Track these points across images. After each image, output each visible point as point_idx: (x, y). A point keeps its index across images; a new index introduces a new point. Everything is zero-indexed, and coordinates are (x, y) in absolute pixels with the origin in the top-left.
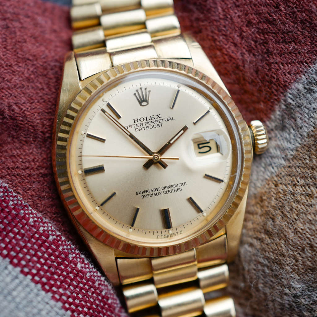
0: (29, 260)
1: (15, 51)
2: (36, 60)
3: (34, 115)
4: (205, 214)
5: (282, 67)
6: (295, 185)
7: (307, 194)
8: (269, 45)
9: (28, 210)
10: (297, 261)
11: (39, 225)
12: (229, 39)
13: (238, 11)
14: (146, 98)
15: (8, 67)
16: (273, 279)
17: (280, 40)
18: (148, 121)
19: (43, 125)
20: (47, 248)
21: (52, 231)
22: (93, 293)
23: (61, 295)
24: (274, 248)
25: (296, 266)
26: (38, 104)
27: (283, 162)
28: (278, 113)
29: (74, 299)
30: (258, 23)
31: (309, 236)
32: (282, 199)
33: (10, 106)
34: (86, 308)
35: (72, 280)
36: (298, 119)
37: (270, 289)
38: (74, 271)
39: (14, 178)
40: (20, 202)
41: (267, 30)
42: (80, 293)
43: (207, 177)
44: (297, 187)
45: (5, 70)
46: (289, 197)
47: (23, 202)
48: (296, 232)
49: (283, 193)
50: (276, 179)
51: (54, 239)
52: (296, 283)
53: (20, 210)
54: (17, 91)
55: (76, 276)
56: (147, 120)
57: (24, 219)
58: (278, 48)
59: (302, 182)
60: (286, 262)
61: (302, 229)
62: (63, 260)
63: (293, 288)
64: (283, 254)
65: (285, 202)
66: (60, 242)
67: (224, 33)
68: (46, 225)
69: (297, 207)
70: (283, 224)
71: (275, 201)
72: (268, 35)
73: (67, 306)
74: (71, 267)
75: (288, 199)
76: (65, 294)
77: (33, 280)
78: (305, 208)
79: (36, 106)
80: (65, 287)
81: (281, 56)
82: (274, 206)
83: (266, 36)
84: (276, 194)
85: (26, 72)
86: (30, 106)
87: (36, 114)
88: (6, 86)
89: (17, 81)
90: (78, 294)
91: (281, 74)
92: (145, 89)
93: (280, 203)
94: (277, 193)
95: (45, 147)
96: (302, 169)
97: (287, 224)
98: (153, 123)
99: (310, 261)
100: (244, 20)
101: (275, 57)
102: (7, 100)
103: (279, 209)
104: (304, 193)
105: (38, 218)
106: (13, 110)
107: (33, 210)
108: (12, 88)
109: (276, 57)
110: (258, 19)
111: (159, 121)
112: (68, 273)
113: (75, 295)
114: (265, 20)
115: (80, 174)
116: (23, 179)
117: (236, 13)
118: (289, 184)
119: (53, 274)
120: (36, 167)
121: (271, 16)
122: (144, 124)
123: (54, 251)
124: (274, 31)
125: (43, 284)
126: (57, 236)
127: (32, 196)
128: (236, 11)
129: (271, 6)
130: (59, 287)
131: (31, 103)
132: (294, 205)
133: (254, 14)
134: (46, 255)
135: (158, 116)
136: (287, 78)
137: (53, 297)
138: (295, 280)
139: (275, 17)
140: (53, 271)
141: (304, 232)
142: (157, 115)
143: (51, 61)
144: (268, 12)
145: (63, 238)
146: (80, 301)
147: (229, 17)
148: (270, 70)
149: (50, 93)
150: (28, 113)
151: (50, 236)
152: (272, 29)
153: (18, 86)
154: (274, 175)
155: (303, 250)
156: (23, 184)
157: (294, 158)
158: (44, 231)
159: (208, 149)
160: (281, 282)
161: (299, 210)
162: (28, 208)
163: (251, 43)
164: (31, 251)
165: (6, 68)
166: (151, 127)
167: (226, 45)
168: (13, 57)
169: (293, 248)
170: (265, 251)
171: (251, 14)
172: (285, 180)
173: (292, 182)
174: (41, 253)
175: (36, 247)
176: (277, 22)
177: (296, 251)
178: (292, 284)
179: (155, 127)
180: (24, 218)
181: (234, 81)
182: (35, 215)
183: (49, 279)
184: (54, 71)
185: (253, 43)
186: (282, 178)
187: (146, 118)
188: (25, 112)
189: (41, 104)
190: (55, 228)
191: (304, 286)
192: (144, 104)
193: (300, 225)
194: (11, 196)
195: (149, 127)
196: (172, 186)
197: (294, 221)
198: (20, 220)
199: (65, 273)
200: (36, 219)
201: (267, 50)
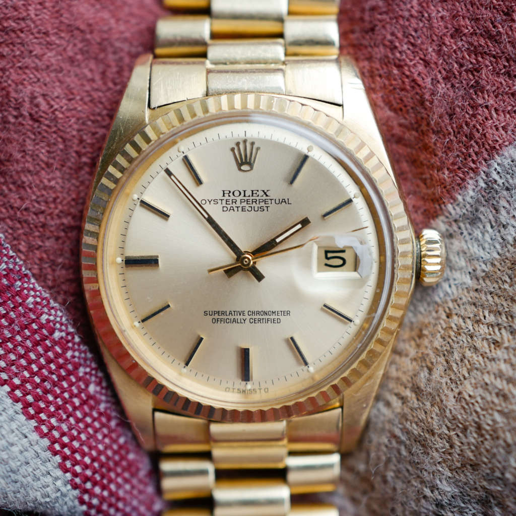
0: (13, 363)
1: (57, 12)
2: (91, 32)
3: (70, 121)
5: (495, 115)
6: (478, 322)
7: (494, 340)
8: (481, 74)
9: (29, 282)
10: (452, 446)
11: (41, 309)
12: (417, 52)
15: (41, 35)
16: (410, 468)
17: (501, 70)
19: (81, 141)
20: (47, 350)
21: (62, 324)
22: (105, 436)
23: (52, 428)
24: (420, 418)
25: (450, 454)
26: (80, 103)
30: (472, 34)
31: (478, 410)
32: (453, 340)
34: (90, 458)
35: (75, 408)
38: (83, 395)
39: (18, 225)
40: (17, 268)
41: (483, 49)
42: (83, 432)
44: (481, 325)
45: (36, 38)
46: (463, 338)
47: (23, 269)
48: (460, 398)
49: (456, 330)
50: (451, 305)
51: (62, 338)
52: (444, 482)
53: (16, 281)
54: (49, 76)
55: (84, 403)
57: (20, 297)
58: (496, 83)
59: (491, 318)
60: (434, 444)
61: (470, 396)
63: (438, 489)
64: (432, 431)
65: (455, 346)
67: (412, 41)
68: (53, 312)
69: (472, 357)
70: (443, 381)
71: (441, 340)
72: (483, 58)
74: (79, 387)
75: (461, 342)
77: (11, 393)
78: (485, 362)
79: (77, 106)
81: (496, 97)
82: (437, 349)
83: (480, 59)
84: (444, 329)
86: (66, 104)
87: (73, 120)
88: (33, 65)
89: (53, 60)
90: (79, 433)
91: (491, 128)
93: (448, 345)
94: (446, 328)
95: (77, 178)
96: (496, 298)
97: (449, 381)
99: (472, 451)
100: (450, 26)
101: (486, 96)
103: (444, 355)
104: (489, 337)
105: (43, 299)
106: (37, 106)
107: (36, 285)
108: (42, 70)
109: (488, 96)
110: (472, 28)
112: (72, 395)
113: (75, 433)
114: (484, 31)
116: (31, 229)
118: (469, 318)
119: (46, 392)
120: (57, 211)
121: (494, 27)
123: (57, 355)
124: (494, 53)
126: (68, 334)
127: (41, 259)
129: (498, 11)
131: (70, 100)
132: (468, 354)
133: (469, 18)
134: (42, 361)
138: (444, 477)
139: (501, 30)
140: (48, 387)
141: (473, 401)
144: (491, 20)
145: (77, 339)
146: (81, 445)
147: (426, 15)
148: (474, 116)
150: (61, 116)
151: (57, 331)
152: (493, 49)
153: (52, 68)
154: (448, 299)
155: (465, 430)
156: (31, 238)
158: (48, 321)
160: (421, 475)
161: (474, 364)
162: (29, 279)
163: (453, 66)
164: (19, 348)
165: (37, 35)
167: (411, 60)
168: (53, 21)
169: (449, 424)
170: (407, 420)
171: (463, 18)
172: (466, 310)
173: (475, 316)
174: (36, 356)
175: (29, 343)
176: (503, 38)
177: (454, 430)
178: (438, 482)
180: (19, 293)
181: (411, 124)
182: (38, 293)
185: (456, 65)
188: (57, 113)
189: (85, 104)
190: (67, 320)
191: (456, 490)
193: (468, 388)
194: (6, 255)
197: (462, 379)
198: (12, 295)
199: (66, 395)
200: (38, 300)
201: (476, 82)
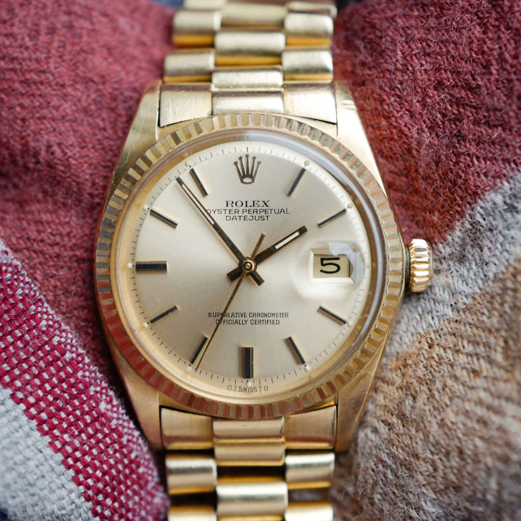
4: (308, 368)
13: (427, 62)
14: (252, 172)
18: (247, 208)
23: (65, 443)
27: (449, 312)
28: (458, 233)
29: (85, 453)
31: (460, 435)
33: (49, 147)
36: (486, 250)
37: (390, 504)
43: (322, 310)
48: (442, 424)
56: (246, 206)
61: (452, 423)
62: (81, 392)
66: (81, 365)
73: (70, 461)
76: (71, 444)
77: (26, 411)
80: (74, 432)
85: (84, 98)
92: (254, 158)
98: (255, 213)
102: (46, 137)
111: (265, 211)
115: (130, 269)
117: (422, 65)
122: (241, 212)
125: (41, 422)
128: (424, 62)
130: (64, 431)
135: (265, 204)
136: (481, 183)
137: (51, 444)
141: (455, 427)
142: (264, 202)
143: (127, 89)
149: (115, 137)
157: (467, 309)
159: (335, 268)
166: (251, 218)
179: (257, 218)
183: (51, 416)
184: (126, 105)
186: (443, 337)
187: (246, 202)
190: (77, 341)
192: (247, 180)
193: (450, 416)
195: (249, 216)
196: (266, 315)
